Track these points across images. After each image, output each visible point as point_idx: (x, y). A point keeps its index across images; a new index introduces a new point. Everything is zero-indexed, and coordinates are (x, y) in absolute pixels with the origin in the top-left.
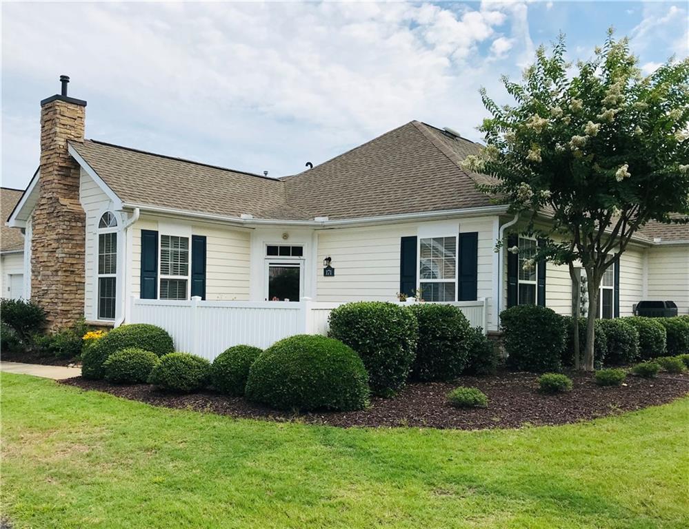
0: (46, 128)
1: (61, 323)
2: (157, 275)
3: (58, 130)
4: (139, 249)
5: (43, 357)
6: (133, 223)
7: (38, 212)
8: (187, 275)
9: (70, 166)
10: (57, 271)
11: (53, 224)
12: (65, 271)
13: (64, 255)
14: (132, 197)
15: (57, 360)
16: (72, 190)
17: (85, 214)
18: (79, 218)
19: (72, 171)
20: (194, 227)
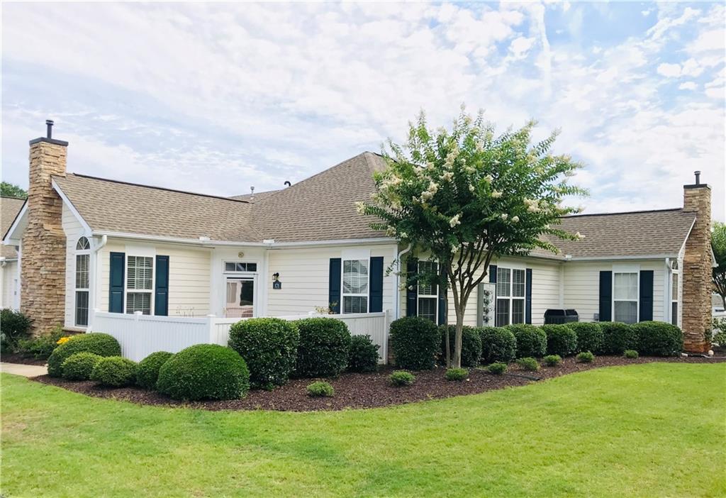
0: (33, 164)
1: (44, 329)
2: (123, 289)
3: (42, 166)
4: (108, 269)
5: (27, 358)
6: (102, 247)
7: (27, 235)
8: (151, 289)
9: (53, 197)
10: (41, 286)
11: (38, 246)
12: (48, 286)
13: (47, 272)
14: (102, 226)
15: (37, 361)
16: (56, 216)
17: (66, 238)
18: (61, 241)
19: (56, 201)
20: (157, 248)
